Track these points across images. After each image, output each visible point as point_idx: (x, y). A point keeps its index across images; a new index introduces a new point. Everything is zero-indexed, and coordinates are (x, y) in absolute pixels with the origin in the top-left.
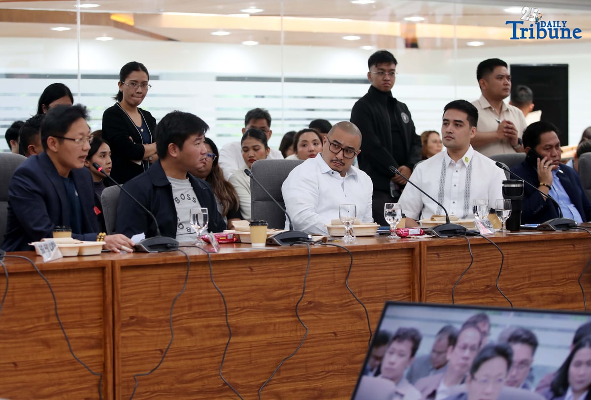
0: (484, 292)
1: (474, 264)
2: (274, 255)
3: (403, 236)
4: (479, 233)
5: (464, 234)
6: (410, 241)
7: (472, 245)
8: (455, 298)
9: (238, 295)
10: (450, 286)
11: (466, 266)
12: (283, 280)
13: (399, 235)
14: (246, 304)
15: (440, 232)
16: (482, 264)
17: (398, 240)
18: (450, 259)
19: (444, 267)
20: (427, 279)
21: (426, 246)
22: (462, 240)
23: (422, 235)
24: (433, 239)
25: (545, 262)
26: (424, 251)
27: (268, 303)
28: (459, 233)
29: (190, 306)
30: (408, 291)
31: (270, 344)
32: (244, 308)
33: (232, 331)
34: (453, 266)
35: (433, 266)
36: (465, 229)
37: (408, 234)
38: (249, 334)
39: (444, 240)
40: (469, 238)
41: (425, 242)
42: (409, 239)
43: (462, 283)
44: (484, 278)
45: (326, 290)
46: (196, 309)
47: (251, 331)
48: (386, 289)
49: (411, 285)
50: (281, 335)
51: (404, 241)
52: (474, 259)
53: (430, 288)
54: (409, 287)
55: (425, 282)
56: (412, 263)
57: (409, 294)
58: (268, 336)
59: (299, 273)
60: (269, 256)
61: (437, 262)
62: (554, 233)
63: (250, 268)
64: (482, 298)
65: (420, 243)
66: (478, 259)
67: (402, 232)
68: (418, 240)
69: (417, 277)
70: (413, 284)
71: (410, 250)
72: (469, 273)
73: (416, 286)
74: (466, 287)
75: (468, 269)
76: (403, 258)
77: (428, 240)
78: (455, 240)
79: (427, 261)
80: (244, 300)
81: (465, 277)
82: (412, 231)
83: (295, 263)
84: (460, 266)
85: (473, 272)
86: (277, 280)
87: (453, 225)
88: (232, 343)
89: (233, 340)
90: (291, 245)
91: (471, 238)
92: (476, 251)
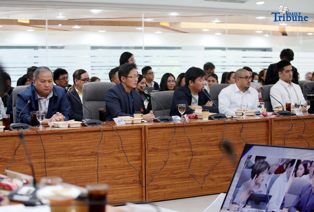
0: (298, 138)
1: (293, 127)
2: (210, 123)
3: (265, 116)
4: (296, 114)
5: (290, 115)
6: (268, 117)
7: (293, 120)
8: (285, 141)
9: (196, 139)
10: (284, 136)
11: (290, 128)
12: (215, 133)
13: (263, 115)
14: (199, 143)
15: (280, 114)
16: (297, 127)
17: (263, 117)
18: (284, 125)
19: (281, 128)
20: (274, 133)
21: (273, 120)
22: (288, 117)
23: (272, 115)
24: (277, 117)
26: (273, 122)
27: (208, 142)
28: (288, 114)
29: (176, 144)
30: (266, 138)
31: (209, 159)
32: (198, 145)
33: (193, 154)
34: (285, 128)
35: (276, 128)
36: (290, 113)
37: (267, 115)
38: (200, 155)
39: (282, 117)
41: (273, 118)
42: (267, 117)
43: (289, 134)
44: (297, 133)
45: (232, 137)
46: (179, 145)
47: (201, 154)
48: (257, 137)
50: (214, 155)
51: (265, 118)
52: (293, 125)
53: (275, 137)
54: (267, 136)
55: (273, 134)
56: (268, 127)
57: (267, 139)
58: (208, 156)
59: (221, 131)
61: (278, 126)
63: (201, 128)
65: (271, 118)
66: (295, 125)
67: (265, 114)
68: (271, 117)
69: (270, 132)
70: (268, 135)
71: (267, 121)
72: (291, 131)
73: (269, 136)
74: (290, 136)
76: (264, 125)
78: (286, 117)
79: (274, 126)
80: (198, 141)
81: (289, 132)
83: (219, 127)
84: (287, 128)
86: (212, 133)
88: (193, 159)
89: (194, 157)
90: (218, 119)
91: (292, 116)
92: (294, 122)
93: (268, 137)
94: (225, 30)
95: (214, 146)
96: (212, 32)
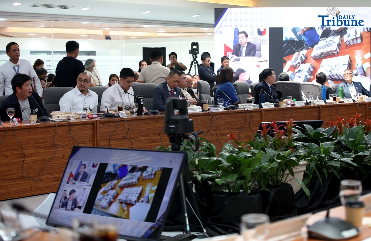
0: (122, 139)
1: (117, 129)
2: (39, 126)
3: (90, 118)
4: (120, 116)
5: (114, 117)
6: (93, 120)
7: (117, 121)
8: (110, 141)
9: (25, 142)
10: (109, 137)
11: (115, 129)
12: (43, 136)
13: (89, 118)
14: (28, 145)
15: (105, 116)
16: (121, 128)
17: (88, 120)
18: (109, 127)
19: (106, 130)
20: (99, 135)
21: (98, 122)
22: (113, 119)
23: (97, 117)
24: (102, 119)
25: (146, 127)
26: (98, 124)
27: (37, 145)
28: (112, 117)
31: (38, 161)
32: (27, 147)
33: (24, 156)
34: (110, 129)
35: (101, 130)
36: (115, 115)
37: (92, 117)
38: (29, 157)
39: (106, 119)
40: (115, 118)
41: (98, 120)
42: (93, 119)
43: (113, 136)
44: (122, 134)
45: (59, 140)
47: (30, 156)
49: (93, 137)
50: (42, 157)
51: (91, 120)
52: (118, 127)
53: (101, 138)
54: (92, 138)
55: (98, 135)
56: (94, 128)
57: (93, 140)
58: (37, 158)
59: (48, 133)
60: (37, 127)
61: (103, 128)
62: (150, 116)
63: (29, 131)
64: (121, 141)
65: (97, 120)
66: (119, 127)
67: (90, 116)
68: (96, 119)
69: (95, 134)
70: (94, 137)
71: (93, 123)
72: (116, 132)
73: (95, 137)
74: (115, 137)
75: (115, 130)
76: (90, 126)
77: (100, 119)
78: (110, 119)
79: (99, 127)
80: (27, 144)
81: (114, 133)
82: (94, 116)
83: (47, 129)
84: (112, 129)
85: (117, 132)
86: (40, 136)
87: (110, 113)
89: (26, 159)
91: (116, 118)
92: (119, 123)
93: (94, 139)
94: (51, 34)
95: (42, 148)
96: (38, 36)
